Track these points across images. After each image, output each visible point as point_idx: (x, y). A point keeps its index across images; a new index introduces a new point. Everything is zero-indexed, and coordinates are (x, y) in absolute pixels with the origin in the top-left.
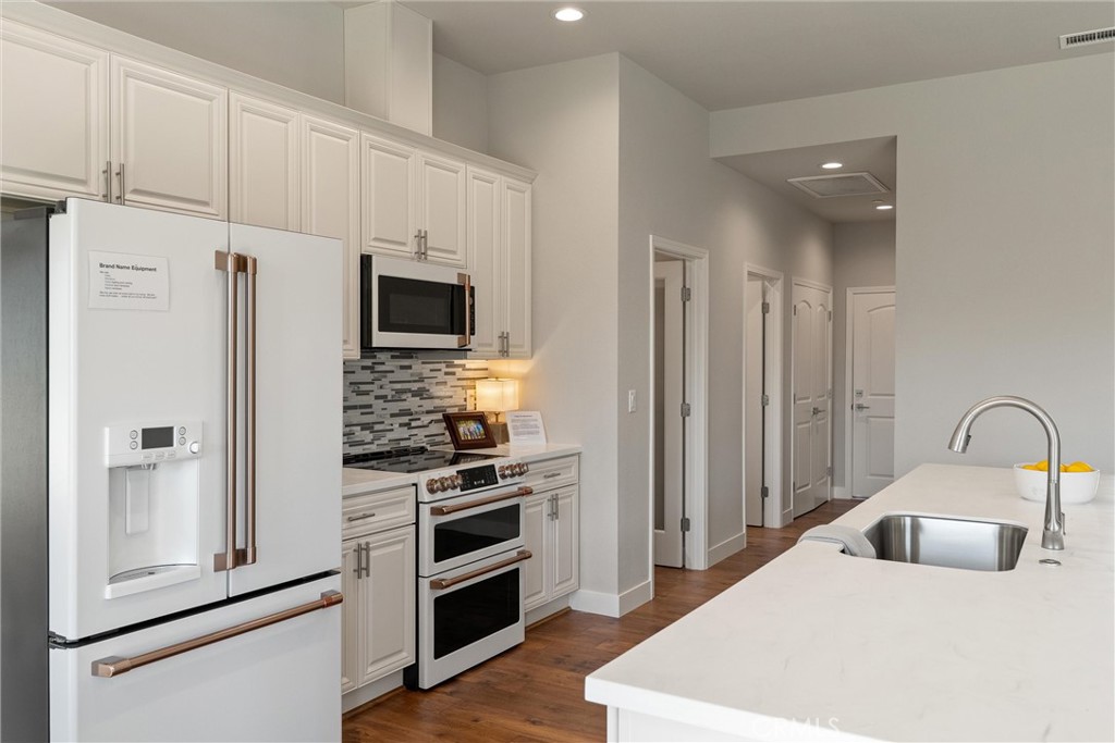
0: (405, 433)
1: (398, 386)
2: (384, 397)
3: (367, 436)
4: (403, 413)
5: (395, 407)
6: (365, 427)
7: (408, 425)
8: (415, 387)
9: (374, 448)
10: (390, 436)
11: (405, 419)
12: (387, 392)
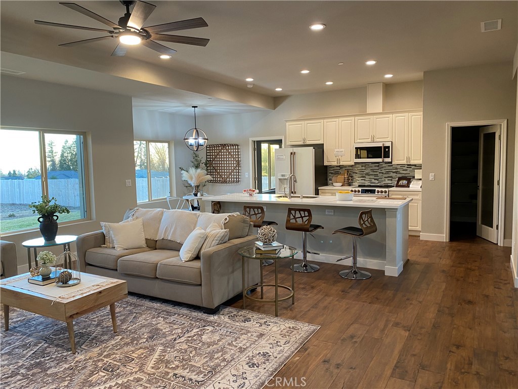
0: (390, 182)
1: (388, 170)
2: (383, 173)
3: (377, 182)
4: (389, 177)
5: (387, 175)
6: (375, 179)
7: (391, 180)
8: (394, 171)
9: (378, 184)
10: (385, 182)
11: (390, 179)
12: (383, 171)
